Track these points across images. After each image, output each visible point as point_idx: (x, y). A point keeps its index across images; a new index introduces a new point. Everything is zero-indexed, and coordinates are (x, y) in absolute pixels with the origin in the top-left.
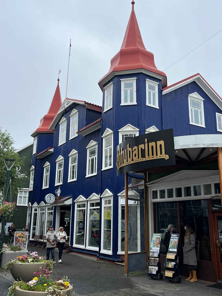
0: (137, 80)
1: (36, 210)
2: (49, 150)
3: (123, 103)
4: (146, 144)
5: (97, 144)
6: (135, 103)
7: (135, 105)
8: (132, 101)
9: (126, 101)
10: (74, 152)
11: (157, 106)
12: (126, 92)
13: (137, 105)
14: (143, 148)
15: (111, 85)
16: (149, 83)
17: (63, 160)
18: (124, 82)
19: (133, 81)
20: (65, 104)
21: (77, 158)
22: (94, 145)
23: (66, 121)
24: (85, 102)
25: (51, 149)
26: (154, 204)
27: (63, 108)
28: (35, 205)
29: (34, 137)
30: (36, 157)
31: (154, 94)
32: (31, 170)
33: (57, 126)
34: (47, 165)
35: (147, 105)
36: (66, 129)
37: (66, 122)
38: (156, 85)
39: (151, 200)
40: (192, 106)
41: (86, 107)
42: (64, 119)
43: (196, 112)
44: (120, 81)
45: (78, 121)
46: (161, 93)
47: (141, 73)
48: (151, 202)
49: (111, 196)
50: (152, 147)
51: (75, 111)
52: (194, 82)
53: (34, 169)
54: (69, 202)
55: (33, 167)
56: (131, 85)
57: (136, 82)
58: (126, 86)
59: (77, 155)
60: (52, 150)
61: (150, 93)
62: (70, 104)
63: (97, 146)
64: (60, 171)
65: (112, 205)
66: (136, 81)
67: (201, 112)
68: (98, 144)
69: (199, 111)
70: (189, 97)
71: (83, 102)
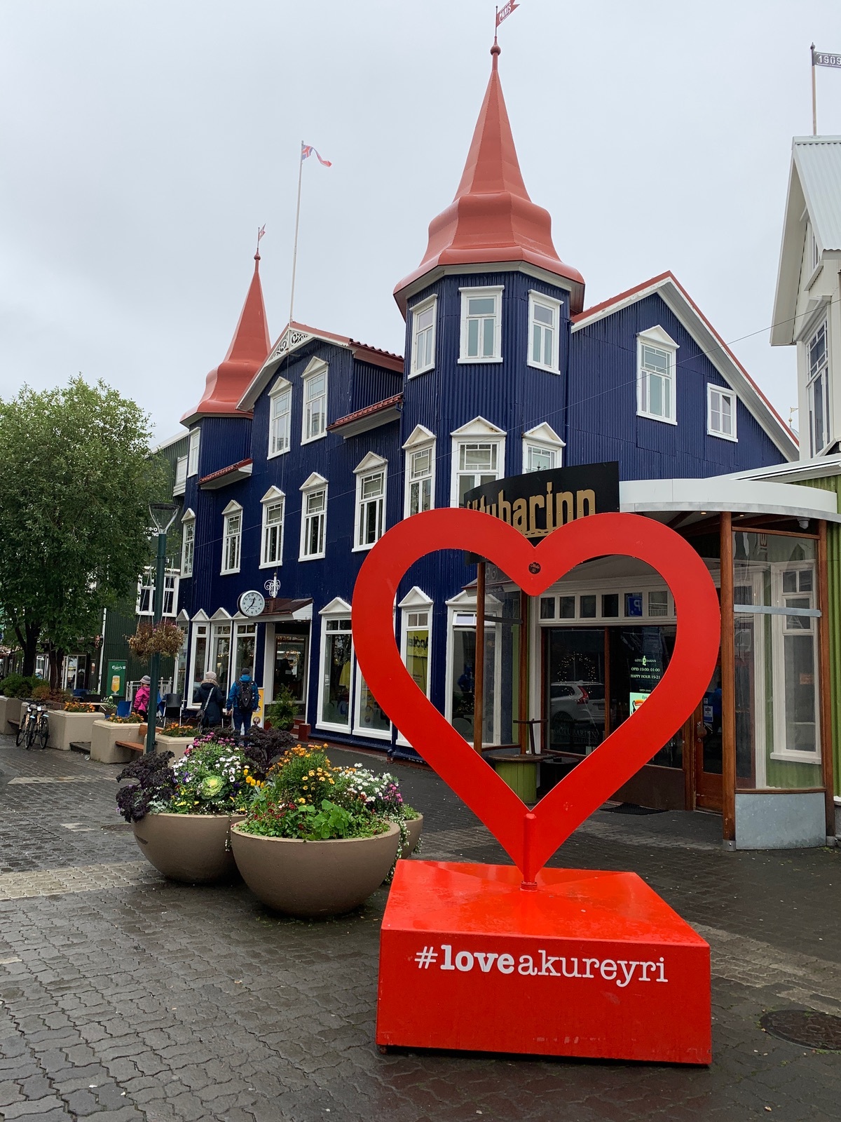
0: (504, 291)
1: (202, 630)
2: (240, 470)
3: (464, 358)
4: (550, 497)
5: (385, 463)
6: (497, 358)
7: (499, 364)
8: (489, 351)
9: (472, 352)
10: (316, 480)
11: (555, 369)
12: (473, 326)
13: (503, 363)
14: (542, 506)
15: (432, 301)
16: (536, 300)
17: (284, 500)
18: (468, 296)
19: (494, 295)
20: (288, 341)
21: (326, 499)
22: (378, 466)
23: (291, 389)
24: (351, 340)
25: (244, 467)
26: (545, 631)
27: (282, 350)
28: (201, 616)
29: (191, 427)
30: (199, 486)
31: (549, 333)
32: (185, 522)
33: (262, 402)
34: (234, 508)
35: (529, 364)
36: (290, 411)
37: (291, 392)
38: (554, 307)
39: (537, 621)
40: (647, 366)
41: (353, 356)
42: (282, 383)
43: (656, 382)
44: (459, 293)
45: (326, 393)
46: (569, 329)
47: (518, 272)
48: (537, 625)
49: (428, 606)
50: (565, 503)
51: (317, 363)
52: (655, 296)
53: (193, 519)
54: (303, 614)
55: (191, 513)
56: (487, 306)
57: (504, 298)
58: (475, 307)
59: (327, 488)
60: (248, 469)
61: (537, 329)
62: (304, 341)
63: (386, 468)
64: (274, 530)
65: (429, 627)
66: (501, 294)
67: (667, 381)
68: (390, 465)
69: (663, 378)
70: (638, 339)
71: (346, 342)
